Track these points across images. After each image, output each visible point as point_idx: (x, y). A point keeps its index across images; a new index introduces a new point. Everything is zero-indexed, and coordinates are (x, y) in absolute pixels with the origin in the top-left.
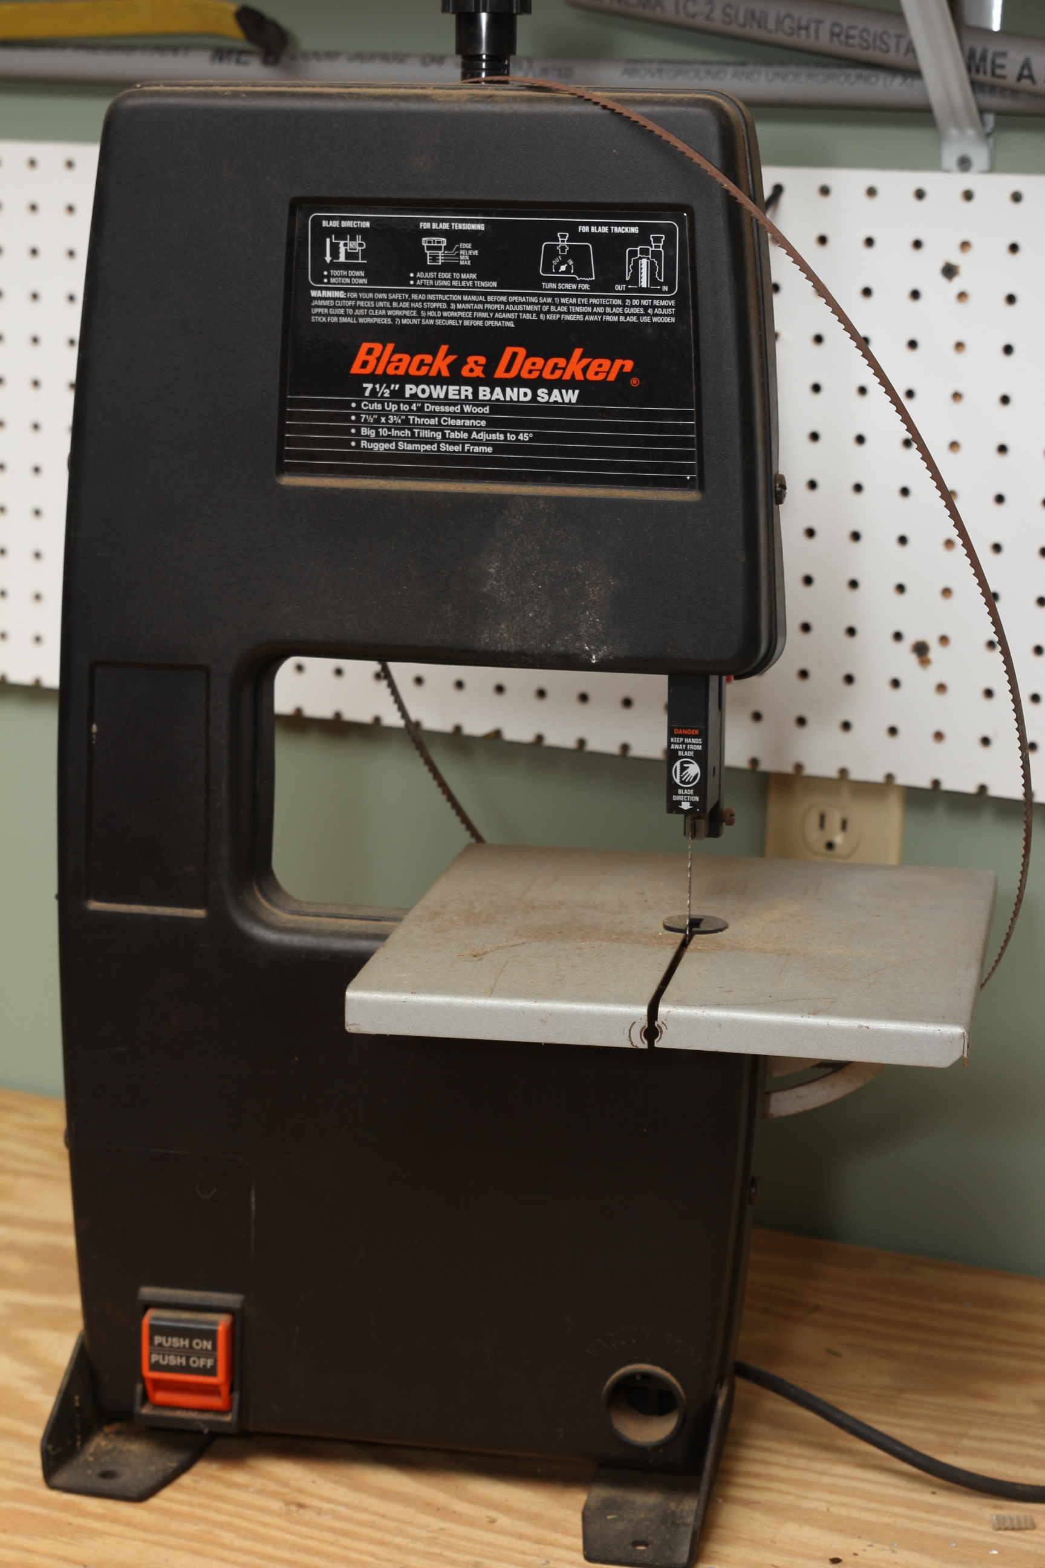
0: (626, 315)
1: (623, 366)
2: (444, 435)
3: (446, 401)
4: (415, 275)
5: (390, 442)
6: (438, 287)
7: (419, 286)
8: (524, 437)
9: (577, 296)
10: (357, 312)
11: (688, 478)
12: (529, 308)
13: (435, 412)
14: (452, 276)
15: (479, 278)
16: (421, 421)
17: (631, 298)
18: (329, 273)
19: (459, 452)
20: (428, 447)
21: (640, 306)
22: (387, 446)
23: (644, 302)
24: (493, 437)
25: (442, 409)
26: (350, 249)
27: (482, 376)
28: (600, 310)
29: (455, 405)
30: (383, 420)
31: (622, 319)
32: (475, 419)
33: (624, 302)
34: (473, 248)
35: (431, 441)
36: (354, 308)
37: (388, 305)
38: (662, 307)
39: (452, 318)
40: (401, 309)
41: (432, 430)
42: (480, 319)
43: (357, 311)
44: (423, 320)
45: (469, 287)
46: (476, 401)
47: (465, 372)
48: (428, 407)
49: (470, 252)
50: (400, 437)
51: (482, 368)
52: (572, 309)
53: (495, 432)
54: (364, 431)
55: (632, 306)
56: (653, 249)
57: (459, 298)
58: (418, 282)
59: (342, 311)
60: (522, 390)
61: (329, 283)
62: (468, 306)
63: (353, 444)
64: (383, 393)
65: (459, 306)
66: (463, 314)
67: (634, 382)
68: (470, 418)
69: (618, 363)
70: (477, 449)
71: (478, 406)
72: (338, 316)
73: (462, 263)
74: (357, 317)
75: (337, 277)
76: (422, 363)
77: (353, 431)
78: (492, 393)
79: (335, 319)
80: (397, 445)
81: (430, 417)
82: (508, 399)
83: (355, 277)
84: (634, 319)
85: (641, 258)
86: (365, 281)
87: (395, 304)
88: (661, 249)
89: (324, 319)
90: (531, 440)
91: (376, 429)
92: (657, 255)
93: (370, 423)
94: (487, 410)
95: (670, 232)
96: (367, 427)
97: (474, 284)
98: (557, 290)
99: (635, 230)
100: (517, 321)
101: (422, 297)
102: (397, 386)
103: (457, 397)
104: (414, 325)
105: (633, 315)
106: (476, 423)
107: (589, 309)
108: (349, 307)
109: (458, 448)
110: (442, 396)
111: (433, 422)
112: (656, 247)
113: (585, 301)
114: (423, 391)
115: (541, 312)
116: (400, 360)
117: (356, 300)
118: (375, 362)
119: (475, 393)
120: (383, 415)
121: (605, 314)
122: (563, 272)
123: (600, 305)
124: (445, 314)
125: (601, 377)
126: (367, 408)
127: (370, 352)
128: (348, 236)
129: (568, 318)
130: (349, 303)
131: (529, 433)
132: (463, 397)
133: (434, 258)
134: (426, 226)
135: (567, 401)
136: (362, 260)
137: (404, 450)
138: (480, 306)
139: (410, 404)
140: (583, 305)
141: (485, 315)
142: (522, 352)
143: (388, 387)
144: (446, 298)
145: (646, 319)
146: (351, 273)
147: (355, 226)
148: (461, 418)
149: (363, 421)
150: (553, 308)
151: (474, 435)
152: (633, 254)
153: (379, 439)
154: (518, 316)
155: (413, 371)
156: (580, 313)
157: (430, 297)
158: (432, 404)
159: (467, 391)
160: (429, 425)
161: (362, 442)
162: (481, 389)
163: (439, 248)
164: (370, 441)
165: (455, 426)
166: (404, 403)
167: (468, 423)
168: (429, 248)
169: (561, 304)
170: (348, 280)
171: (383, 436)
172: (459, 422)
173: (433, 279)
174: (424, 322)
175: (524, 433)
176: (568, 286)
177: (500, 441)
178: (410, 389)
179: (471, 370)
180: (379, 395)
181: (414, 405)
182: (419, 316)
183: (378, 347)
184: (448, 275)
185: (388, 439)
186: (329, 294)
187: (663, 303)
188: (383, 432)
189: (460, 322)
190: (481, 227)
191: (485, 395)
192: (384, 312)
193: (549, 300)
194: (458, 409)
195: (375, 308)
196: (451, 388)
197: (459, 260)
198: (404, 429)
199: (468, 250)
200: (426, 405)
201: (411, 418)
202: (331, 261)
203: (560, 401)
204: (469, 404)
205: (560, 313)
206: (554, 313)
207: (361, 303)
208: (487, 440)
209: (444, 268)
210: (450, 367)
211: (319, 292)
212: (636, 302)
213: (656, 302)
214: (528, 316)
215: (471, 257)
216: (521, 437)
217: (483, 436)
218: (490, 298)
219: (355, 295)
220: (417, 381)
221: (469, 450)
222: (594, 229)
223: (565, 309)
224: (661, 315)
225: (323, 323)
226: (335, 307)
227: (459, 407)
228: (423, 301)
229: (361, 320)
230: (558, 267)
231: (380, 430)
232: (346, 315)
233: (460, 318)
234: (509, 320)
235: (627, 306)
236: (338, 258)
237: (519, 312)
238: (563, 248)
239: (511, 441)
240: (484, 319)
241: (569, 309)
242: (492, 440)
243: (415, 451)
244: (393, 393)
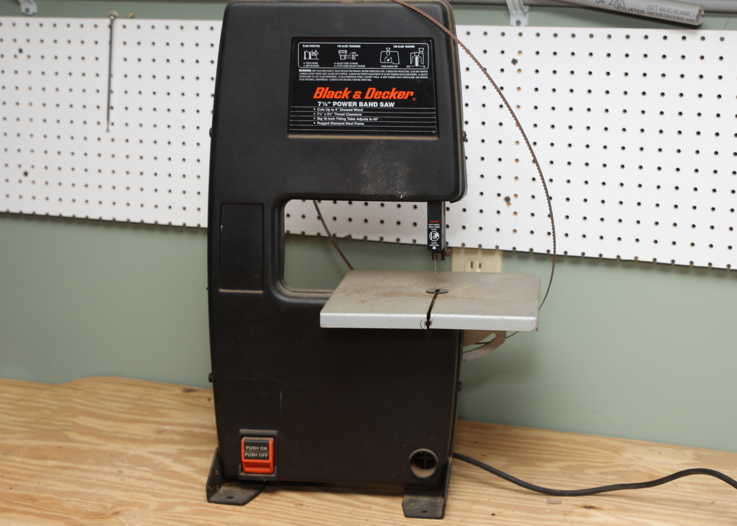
0: (411, 76)
1: (410, 94)
2: (347, 119)
3: (348, 107)
4: (336, 63)
5: (328, 122)
6: (344, 67)
7: (337, 67)
8: (375, 119)
9: (393, 70)
10: (315, 77)
11: (433, 132)
12: (377, 74)
13: (343, 111)
14: (349, 63)
15: (359, 64)
16: (339, 114)
17: (412, 70)
18: (305, 63)
19: (352, 125)
20: (341, 124)
21: (416, 73)
22: (326, 123)
23: (417, 72)
24: (364, 119)
25: (346, 110)
26: (313, 55)
27: (360, 98)
28: (402, 74)
29: (351, 109)
30: (325, 114)
31: (409, 77)
32: (358, 113)
33: (410, 72)
34: (357, 54)
35: (342, 121)
36: (315, 75)
37: (327, 74)
38: (423, 73)
39: (349, 78)
40: (331, 75)
41: (342, 117)
42: (359, 78)
43: (315, 76)
44: (339, 79)
45: (355, 67)
46: (358, 107)
47: (354, 97)
48: (341, 110)
49: (355, 55)
50: (331, 120)
51: (360, 95)
52: (392, 74)
53: (365, 118)
54: (318, 118)
55: (413, 73)
56: (420, 53)
57: (352, 71)
58: (337, 66)
59: (310, 77)
60: (375, 103)
61: (305, 67)
62: (355, 74)
63: (314, 123)
64: (325, 105)
65: (352, 74)
66: (353, 77)
67: (414, 99)
68: (356, 113)
69: (408, 93)
70: (359, 124)
71: (359, 109)
72: (309, 78)
73: (353, 59)
74: (315, 78)
75: (308, 64)
76: (339, 94)
77: (314, 118)
78: (364, 104)
79: (308, 80)
80: (330, 123)
81: (342, 113)
82: (369, 106)
83: (315, 64)
84: (413, 77)
85: (415, 56)
86: (318, 66)
87: (329, 74)
88: (422, 53)
89: (304, 79)
90: (378, 120)
91: (323, 118)
92: (421, 55)
93: (320, 116)
94: (362, 110)
95: (426, 47)
96: (319, 117)
97: (357, 66)
98: (386, 68)
99: (413, 47)
100: (372, 79)
101: (339, 71)
102: (330, 103)
103: (352, 106)
104: (336, 81)
105: (413, 76)
106: (358, 115)
107: (398, 74)
108: (313, 75)
109: (352, 124)
110: (346, 106)
111: (343, 115)
112: (421, 52)
113: (396, 71)
114: (339, 104)
115: (381, 75)
116: (331, 93)
117: (315, 72)
118: (322, 94)
119: (358, 104)
120: (325, 113)
121: (403, 76)
122: (388, 62)
123: (401, 73)
124: (347, 77)
125: (402, 98)
126: (319, 110)
127: (320, 90)
128: (312, 51)
129: (390, 77)
130: (313, 74)
131: (377, 118)
132: (353, 106)
133: (343, 57)
134: (340, 46)
135: (390, 106)
136: (317, 58)
137: (333, 125)
138: (359, 74)
139: (335, 109)
140: (396, 73)
141: (361, 77)
142: (374, 89)
143: (327, 103)
144: (347, 71)
145: (418, 77)
146: (313, 63)
147: (314, 47)
148: (353, 113)
149: (318, 115)
150: (385, 74)
151: (358, 119)
152: (413, 55)
153: (324, 121)
154: (373, 77)
155: (336, 97)
156: (394, 76)
157: (342, 71)
158: (343, 108)
159: (355, 104)
160: (342, 116)
161: (318, 122)
162: (360, 103)
163: (345, 54)
164: (321, 122)
165: (351, 116)
166: (333, 108)
167: (355, 115)
168: (341, 54)
169: (388, 73)
170: (312, 66)
171: (325, 120)
172: (352, 115)
173: (343, 65)
174: (340, 80)
175: (375, 118)
176: (390, 66)
177: (367, 121)
178: (335, 103)
179: (356, 96)
180: (324, 106)
181: (336, 109)
182: (338, 78)
183: (323, 89)
184: (348, 63)
185: (327, 121)
186: (305, 71)
187: (424, 72)
188: (325, 119)
189: (352, 80)
190: (359, 46)
191: (361, 105)
192: (325, 77)
193: (384, 71)
194: (352, 110)
195: (322, 75)
196: (349, 103)
197: (352, 58)
198: (332, 117)
199: (354, 54)
200: (340, 109)
201: (335, 113)
202: (306, 59)
203: (388, 106)
204: (356, 108)
205: (387, 76)
206: (385, 76)
207: (317, 74)
208: (362, 121)
209: (346, 61)
210: (349, 95)
211: (302, 70)
212: (414, 71)
213: (421, 72)
214: (376, 77)
215: (356, 57)
216: (374, 119)
217: (361, 119)
218: (363, 71)
219: (315, 71)
220: (337, 100)
221: (356, 124)
222: (399, 47)
223: (389, 74)
224: (423, 76)
225: (304, 81)
226: (307, 75)
227: (352, 109)
228: (339, 73)
229: (317, 80)
230: (386, 60)
231: (324, 118)
232: (311, 78)
233: (352, 78)
234: (369, 78)
235: (411, 73)
236: (308, 58)
237: (373, 76)
238: (388, 53)
239: (371, 121)
240: (361, 78)
241: (390, 74)
242: (364, 121)
243: (337, 125)
244: (329, 105)
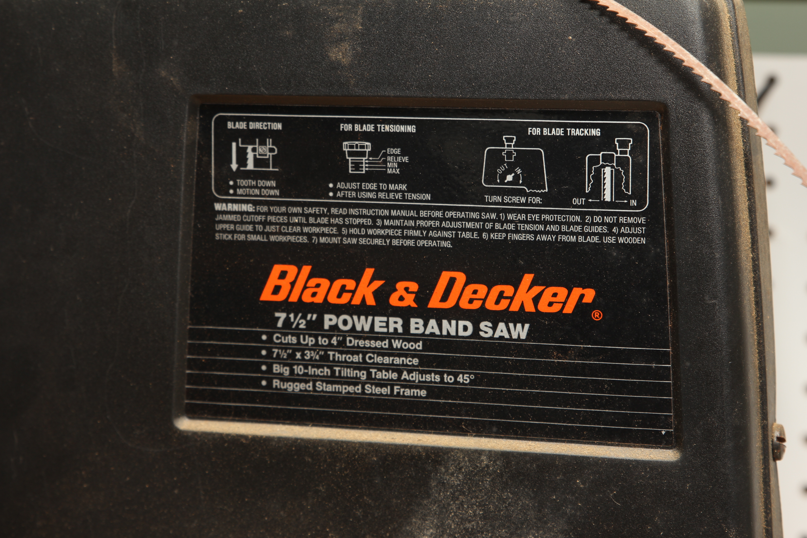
0: (586, 235)
1: (582, 296)
2: (369, 374)
3: (372, 334)
4: (335, 185)
5: (306, 382)
6: (362, 199)
7: (339, 198)
8: (464, 379)
9: (526, 212)
10: (268, 229)
11: (663, 433)
12: (469, 225)
13: (358, 347)
14: (378, 186)
15: (410, 190)
16: (342, 357)
17: (592, 214)
18: (235, 183)
19: (387, 395)
20: (351, 389)
21: (603, 224)
22: (302, 386)
23: (607, 220)
24: (428, 378)
25: (367, 343)
26: (260, 155)
27: (414, 305)
28: (554, 228)
29: (382, 339)
30: (298, 355)
31: (581, 239)
32: (406, 356)
33: (583, 219)
34: (403, 154)
35: (354, 382)
36: (265, 223)
37: (304, 221)
38: (630, 225)
39: (378, 237)
40: (319, 225)
41: (355, 368)
42: (411, 238)
43: (268, 227)
44: (344, 239)
45: (398, 200)
46: (406, 335)
47: (394, 300)
48: (350, 341)
49: (399, 159)
50: (318, 376)
51: (414, 295)
52: (521, 226)
53: (430, 372)
54: (277, 368)
55: (593, 224)
56: (619, 155)
57: (386, 212)
58: (339, 194)
59: (250, 228)
60: (461, 323)
61: (235, 194)
62: (397, 223)
63: (264, 383)
64: (298, 324)
65: (387, 223)
66: (391, 232)
67: (597, 315)
68: (399, 356)
69: (577, 292)
70: (408, 392)
71: (409, 341)
72: (246, 233)
73: (389, 171)
74: (268, 234)
75: (244, 187)
76: (343, 289)
77: (264, 368)
78: (425, 325)
79: (242, 237)
80: (314, 386)
81: (353, 353)
82: (445, 333)
83: (266, 188)
84: (596, 239)
85: (604, 166)
86: (277, 192)
87: (312, 220)
88: (628, 155)
89: (230, 237)
90: (472, 382)
91: (291, 366)
92: (623, 162)
93: (283, 359)
94: (419, 346)
95: (639, 137)
96: (280, 364)
97: (404, 196)
98: (503, 204)
99: (596, 132)
100: (455, 241)
101: (343, 211)
102: (315, 316)
103: (385, 330)
104: (334, 244)
105: (595, 234)
106: (407, 361)
107: (541, 227)
108: (259, 223)
109: (385, 391)
110: (367, 328)
111: (356, 358)
112: (622, 152)
113: (536, 217)
114: (345, 322)
115: (484, 230)
116: (318, 286)
117: (266, 214)
118: (289, 287)
119: (406, 326)
120: (298, 350)
121: (561, 233)
122: (509, 183)
123: (555, 223)
124: (370, 232)
125: (556, 308)
126: (279, 341)
127: (283, 275)
128: (257, 140)
129: (516, 237)
130: (259, 218)
131: (470, 374)
132: (391, 330)
133: (357, 166)
134: (348, 127)
135: (515, 336)
136: (273, 167)
137: (322, 391)
138: (412, 223)
139: (330, 337)
140: (534, 222)
141: (417, 233)
142: (461, 277)
143: (304, 317)
144: (371, 212)
145: (611, 240)
146: (261, 183)
147: (265, 128)
148: (389, 355)
149: (275, 356)
150: (498, 226)
151: (405, 375)
152: (594, 161)
153: (293, 378)
154: (457, 234)
155: (333, 299)
156: (530, 232)
157: (353, 211)
158: (356, 337)
159: (396, 323)
160: (352, 362)
161: (274, 381)
162: (413, 321)
163: (363, 154)
164: (284, 380)
165: (383, 364)
166: (323, 336)
167: (398, 361)
168: (351, 154)
169: (507, 221)
170: (257, 192)
171: (298, 375)
172: (387, 360)
173: (356, 190)
174: (346, 241)
175: (463, 374)
176: (515, 199)
177: (435, 383)
178: (329, 320)
179: (401, 299)
180: (294, 326)
181: (335, 338)
182: (340, 234)
183: (292, 270)
184: (374, 186)
185: (305, 378)
186: (235, 207)
187: (631, 220)
188: (299, 370)
189: (388, 241)
190: (411, 129)
191: (417, 329)
192: (298, 229)
193: (494, 216)
194: (385, 344)
195: (288, 224)
196: (377, 319)
197: (386, 168)
198: (322, 366)
199: (397, 155)
200: (348, 339)
201: (331, 353)
202: (238, 169)
203: (507, 336)
204: (399, 339)
205: (506, 231)
206: (499, 231)
207: (272, 218)
208: (419, 382)
209: (369, 177)
210: (376, 293)
211: (224, 205)
212: (597, 219)
213: (622, 220)
214: (467, 235)
215: (400, 165)
216: (460, 379)
217: (415, 377)
218: (423, 214)
219: (265, 209)
220: (338, 310)
221: (398, 393)
222: (546, 132)
223: (512, 227)
224: (628, 235)
225: (229, 241)
226: (242, 223)
227: (387, 342)
228: (344, 217)
229: (273, 238)
230: (503, 177)
231: (295, 367)
232: (255, 232)
233: (388, 236)
234: (445, 239)
235: (588, 224)
236: (245, 165)
237: (457, 230)
238: (509, 154)
239: (448, 383)
240: (416, 238)
241: (516, 226)
242: (425, 382)
243: (335, 392)
244: (309, 324)
